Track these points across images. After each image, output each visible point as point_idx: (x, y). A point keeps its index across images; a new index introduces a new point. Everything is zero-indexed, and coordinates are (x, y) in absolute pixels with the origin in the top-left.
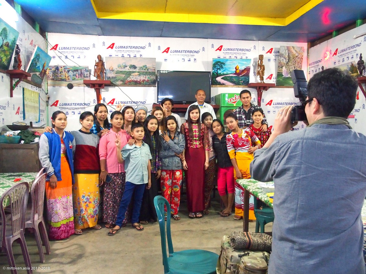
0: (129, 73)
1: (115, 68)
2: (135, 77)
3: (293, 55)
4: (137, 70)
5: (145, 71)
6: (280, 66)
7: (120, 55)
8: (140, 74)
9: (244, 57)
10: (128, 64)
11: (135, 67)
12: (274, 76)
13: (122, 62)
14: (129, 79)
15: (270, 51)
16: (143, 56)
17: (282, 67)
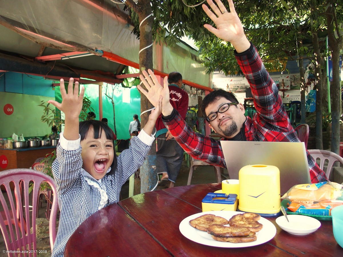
0: (237, 89)
1: (232, 87)
2: (238, 90)
3: (296, 78)
4: (239, 88)
5: (242, 88)
6: (291, 82)
7: (234, 84)
8: (240, 89)
9: (277, 80)
10: (237, 86)
11: (239, 87)
12: (290, 86)
13: (234, 86)
14: (237, 91)
15: (288, 77)
16: (242, 83)
17: (292, 83)
